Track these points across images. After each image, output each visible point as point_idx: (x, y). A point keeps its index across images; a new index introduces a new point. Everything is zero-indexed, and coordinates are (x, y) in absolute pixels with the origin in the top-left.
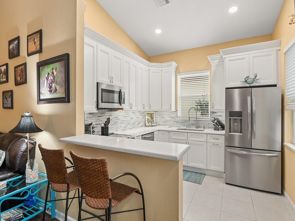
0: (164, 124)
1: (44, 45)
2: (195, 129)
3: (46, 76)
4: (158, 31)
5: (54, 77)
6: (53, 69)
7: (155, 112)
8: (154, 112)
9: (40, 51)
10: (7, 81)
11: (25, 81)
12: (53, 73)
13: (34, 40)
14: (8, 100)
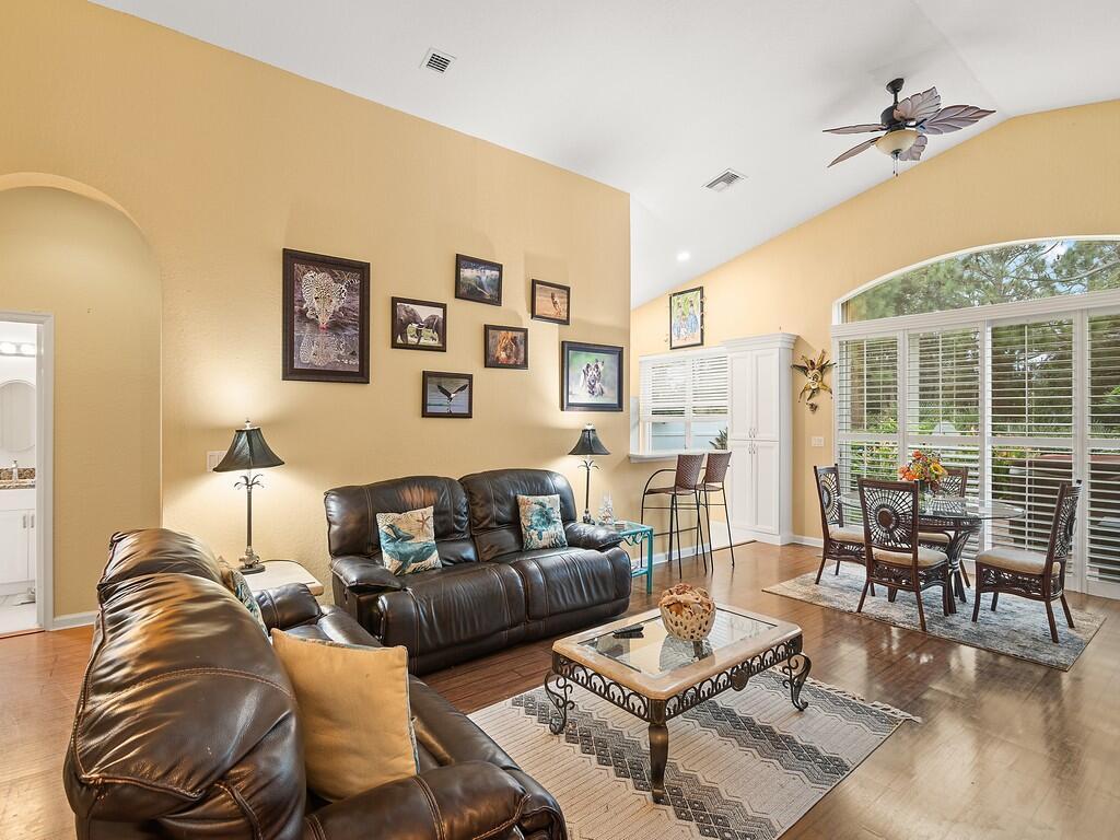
1: (572, 314)
3: (584, 367)
5: (600, 373)
6: (597, 361)
10: (443, 349)
11: (525, 365)
12: (597, 367)
13: (553, 297)
14: (453, 395)
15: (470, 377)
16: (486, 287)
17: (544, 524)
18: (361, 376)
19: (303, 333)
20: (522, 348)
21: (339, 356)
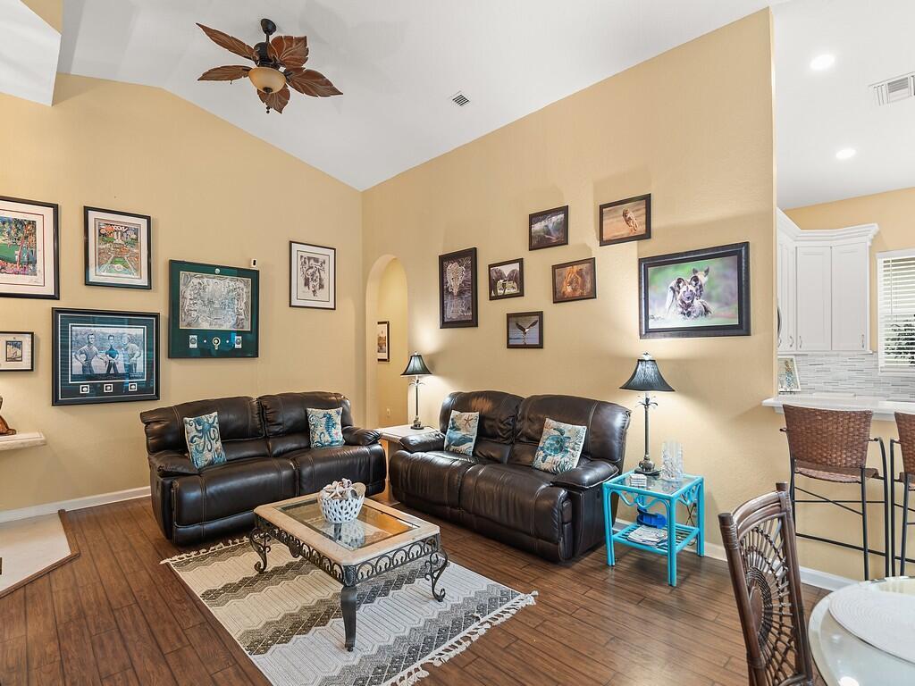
0: (830, 388)
1: (654, 225)
3: (673, 283)
4: (845, 154)
5: (701, 286)
6: (695, 271)
7: (795, 355)
8: (793, 357)
9: (647, 235)
10: (521, 294)
11: (592, 295)
12: (696, 279)
13: (625, 215)
14: (527, 330)
15: (540, 314)
16: (552, 233)
17: (556, 449)
18: (472, 322)
19: (448, 300)
20: (588, 279)
21: (463, 312)
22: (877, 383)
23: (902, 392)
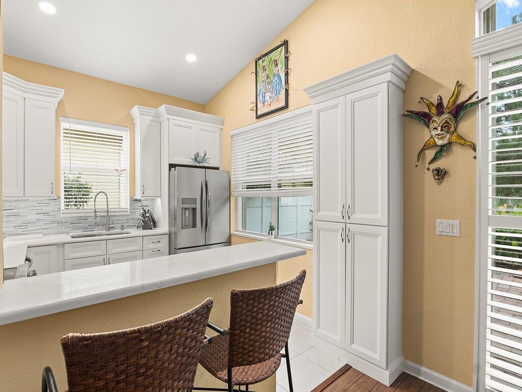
2: (104, 232)
22: (60, 223)
23: (78, 229)
